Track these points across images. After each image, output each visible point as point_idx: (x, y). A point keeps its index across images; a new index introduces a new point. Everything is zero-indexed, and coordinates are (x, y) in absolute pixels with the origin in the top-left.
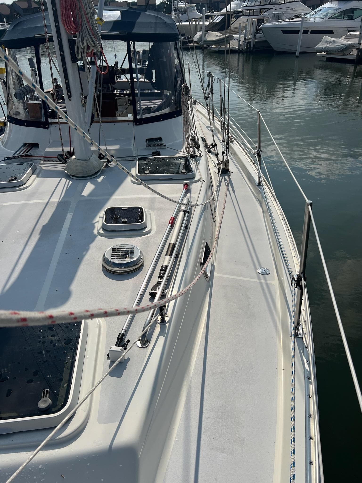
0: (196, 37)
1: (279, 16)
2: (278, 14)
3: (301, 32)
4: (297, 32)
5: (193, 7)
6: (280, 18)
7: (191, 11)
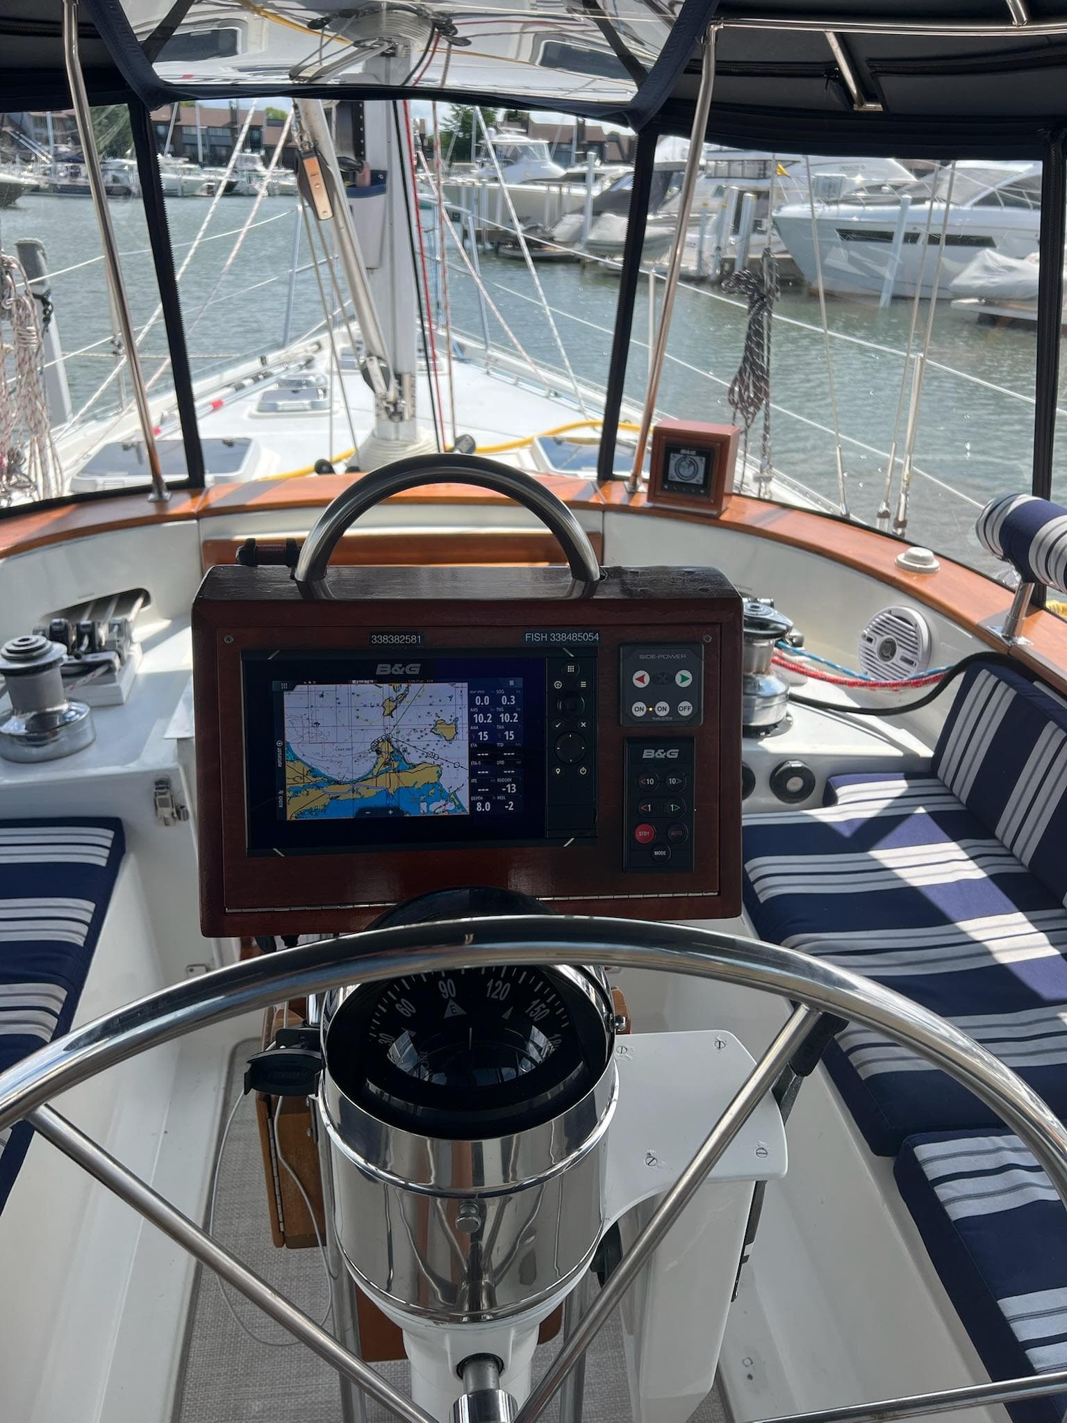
0: (562, 230)
1: (830, 187)
2: (827, 181)
3: (899, 238)
4: (886, 237)
5: (540, 147)
6: (834, 192)
7: (534, 157)
